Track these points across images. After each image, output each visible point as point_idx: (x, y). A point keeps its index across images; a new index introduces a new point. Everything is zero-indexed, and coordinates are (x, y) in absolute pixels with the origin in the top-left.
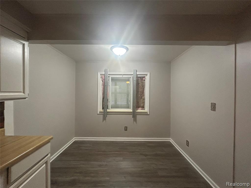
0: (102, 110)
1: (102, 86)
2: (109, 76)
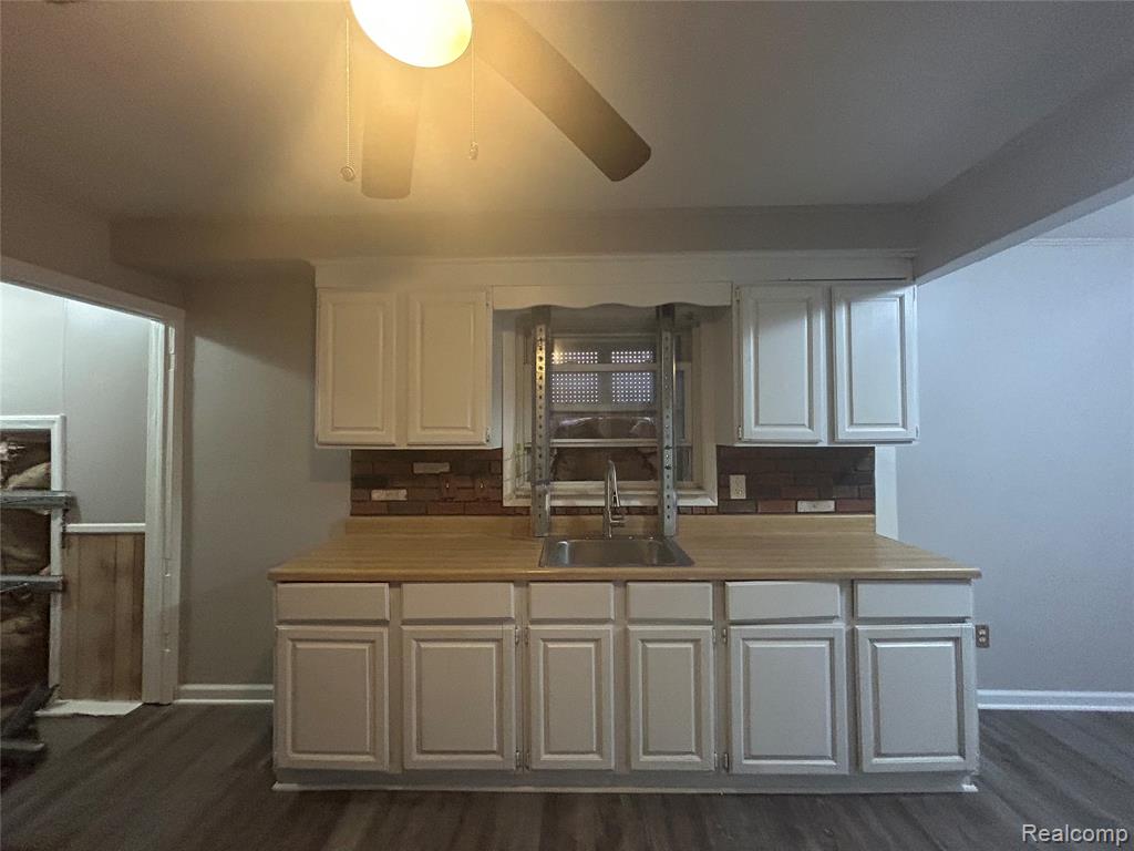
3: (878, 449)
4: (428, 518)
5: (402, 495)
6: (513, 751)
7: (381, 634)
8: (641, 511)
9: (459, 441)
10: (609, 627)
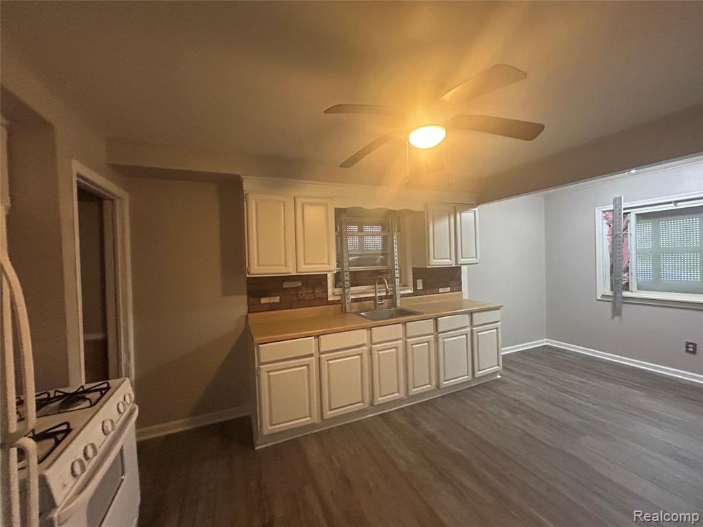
0: (609, 293)
1: (608, 237)
2: (627, 211)
3: (463, 267)
4: (292, 310)
5: (277, 299)
6: (367, 399)
7: (312, 360)
8: (386, 297)
9: (314, 270)
10: (400, 342)
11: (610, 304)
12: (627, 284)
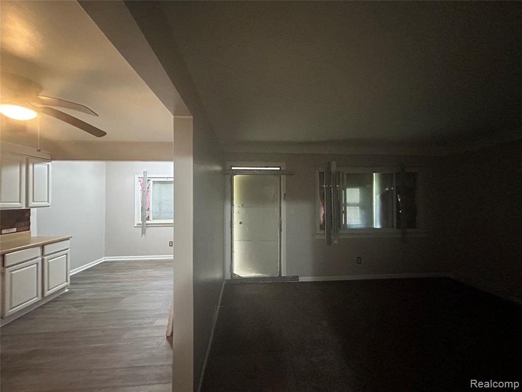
0: (141, 222)
1: (141, 192)
2: (149, 179)
3: (32, 209)
11: (141, 228)
12: (149, 217)
